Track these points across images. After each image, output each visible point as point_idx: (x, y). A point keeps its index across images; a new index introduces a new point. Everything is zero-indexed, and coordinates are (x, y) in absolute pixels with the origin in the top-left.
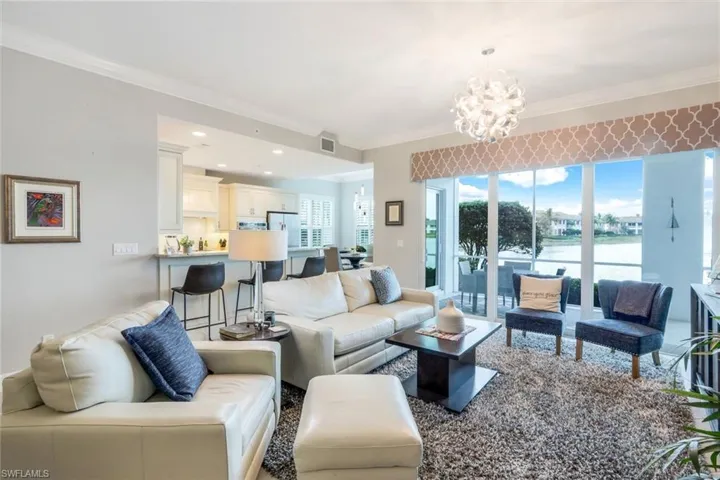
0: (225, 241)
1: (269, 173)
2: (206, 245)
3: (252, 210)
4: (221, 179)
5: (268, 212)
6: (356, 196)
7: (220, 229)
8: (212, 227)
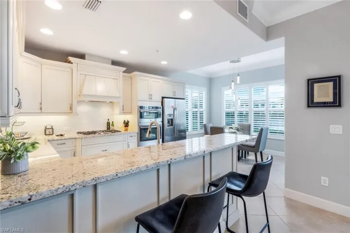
0: (128, 122)
1: (164, 63)
2: (113, 125)
3: (151, 95)
4: (124, 69)
5: (163, 98)
6: (233, 83)
7: (124, 111)
8: (117, 110)
